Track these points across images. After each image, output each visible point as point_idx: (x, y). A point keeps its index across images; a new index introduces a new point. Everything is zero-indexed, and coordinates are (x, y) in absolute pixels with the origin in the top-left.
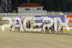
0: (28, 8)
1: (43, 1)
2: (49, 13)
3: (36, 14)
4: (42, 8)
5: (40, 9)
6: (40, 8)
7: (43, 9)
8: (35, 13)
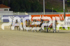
1: (9, 3)
2: (15, 13)
3: (4, 14)
4: (9, 9)
8: (2, 13)
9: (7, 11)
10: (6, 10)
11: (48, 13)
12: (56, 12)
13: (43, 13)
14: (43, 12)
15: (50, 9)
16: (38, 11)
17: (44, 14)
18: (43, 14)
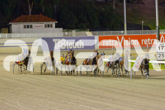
0: (29, 24)
2: (66, 33)
3: (44, 35)
4: (54, 25)
5: (52, 26)
6: (50, 23)
7: (57, 26)
8: (41, 32)
9: (50, 28)
10: (48, 26)
11: (133, 33)
12: (150, 29)
13: (122, 32)
14: (123, 30)
15: (138, 23)
16: (113, 28)
17: (126, 34)
18: (124, 33)
